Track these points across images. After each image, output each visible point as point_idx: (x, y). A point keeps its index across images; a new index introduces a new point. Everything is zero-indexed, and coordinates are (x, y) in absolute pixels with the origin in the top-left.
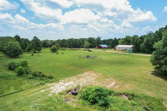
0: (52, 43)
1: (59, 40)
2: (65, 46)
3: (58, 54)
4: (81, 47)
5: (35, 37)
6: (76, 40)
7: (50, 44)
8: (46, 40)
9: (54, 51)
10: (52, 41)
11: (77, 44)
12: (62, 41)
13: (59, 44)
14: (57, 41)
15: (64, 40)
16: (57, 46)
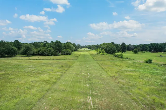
0: (134, 47)
1: (141, 45)
2: (145, 49)
3: (138, 54)
4: (163, 51)
5: (123, 43)
6: (157, 44)
7: (133, 48)
8: (129, 45)
9: (136, 52)
10: (134, 45)
11: (157, 48)
12: (143, 45)
13: (140, 48)
14: (138, 46)
15: (145, 44)
16: (138, 49)
